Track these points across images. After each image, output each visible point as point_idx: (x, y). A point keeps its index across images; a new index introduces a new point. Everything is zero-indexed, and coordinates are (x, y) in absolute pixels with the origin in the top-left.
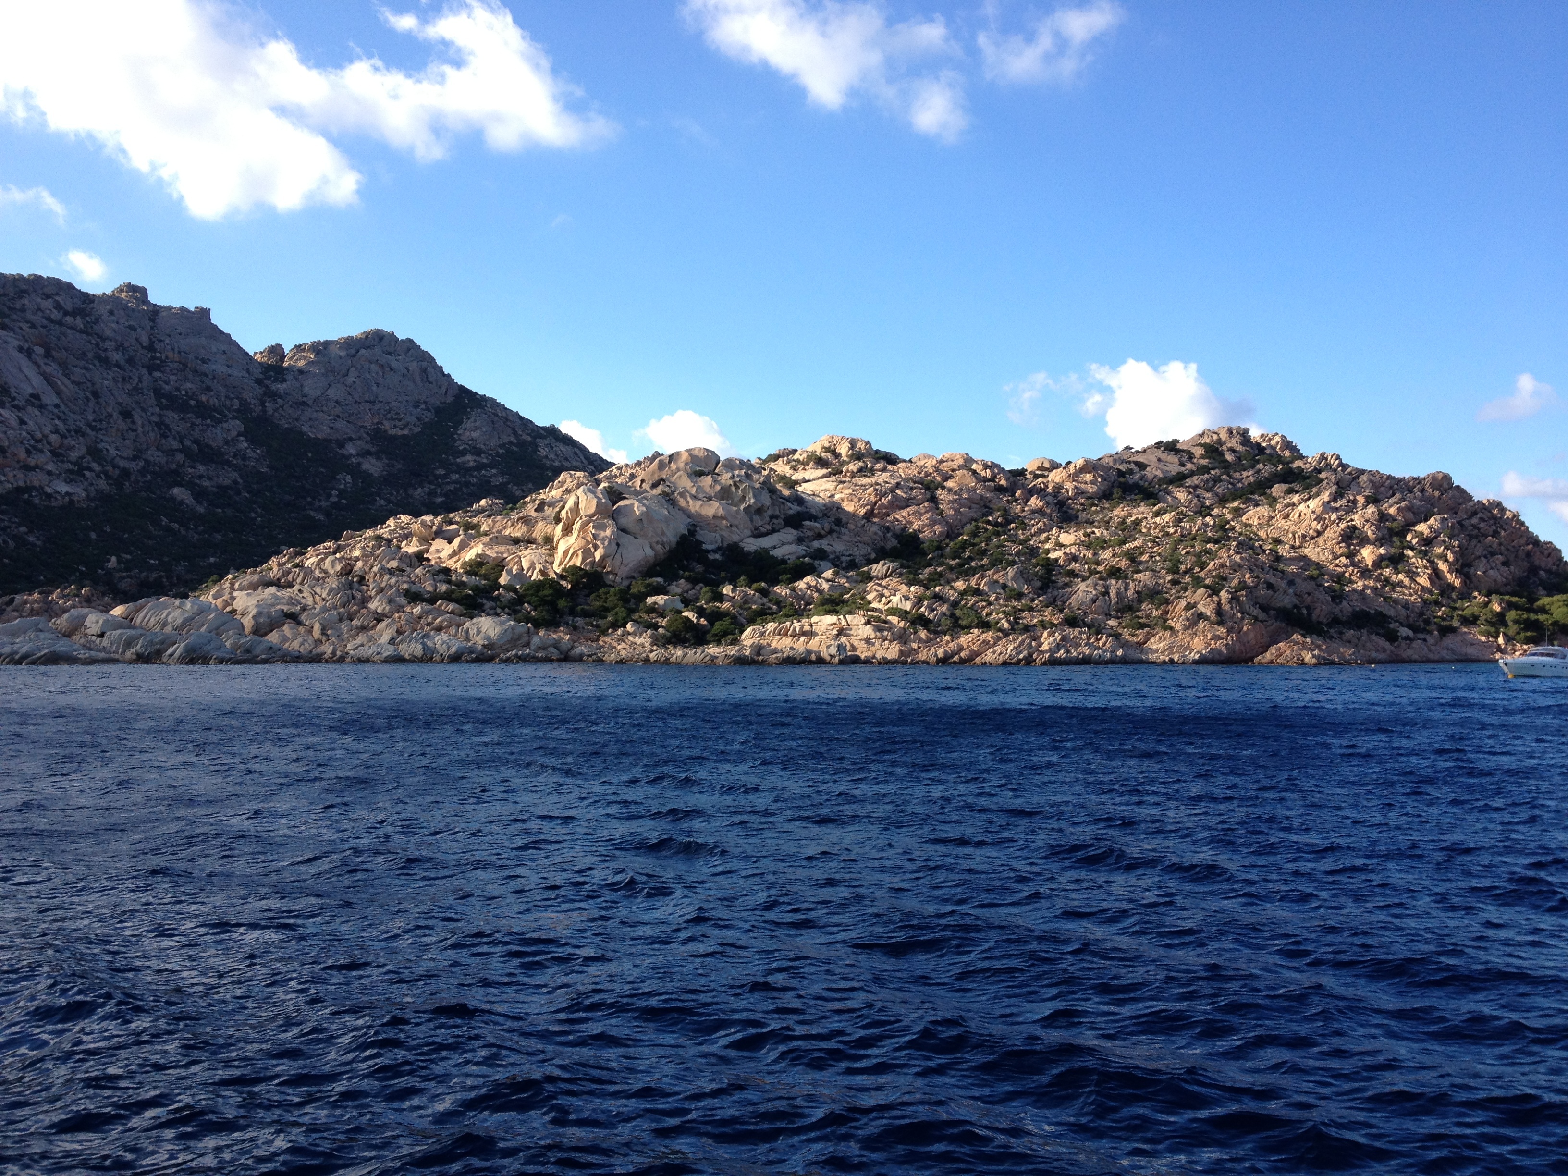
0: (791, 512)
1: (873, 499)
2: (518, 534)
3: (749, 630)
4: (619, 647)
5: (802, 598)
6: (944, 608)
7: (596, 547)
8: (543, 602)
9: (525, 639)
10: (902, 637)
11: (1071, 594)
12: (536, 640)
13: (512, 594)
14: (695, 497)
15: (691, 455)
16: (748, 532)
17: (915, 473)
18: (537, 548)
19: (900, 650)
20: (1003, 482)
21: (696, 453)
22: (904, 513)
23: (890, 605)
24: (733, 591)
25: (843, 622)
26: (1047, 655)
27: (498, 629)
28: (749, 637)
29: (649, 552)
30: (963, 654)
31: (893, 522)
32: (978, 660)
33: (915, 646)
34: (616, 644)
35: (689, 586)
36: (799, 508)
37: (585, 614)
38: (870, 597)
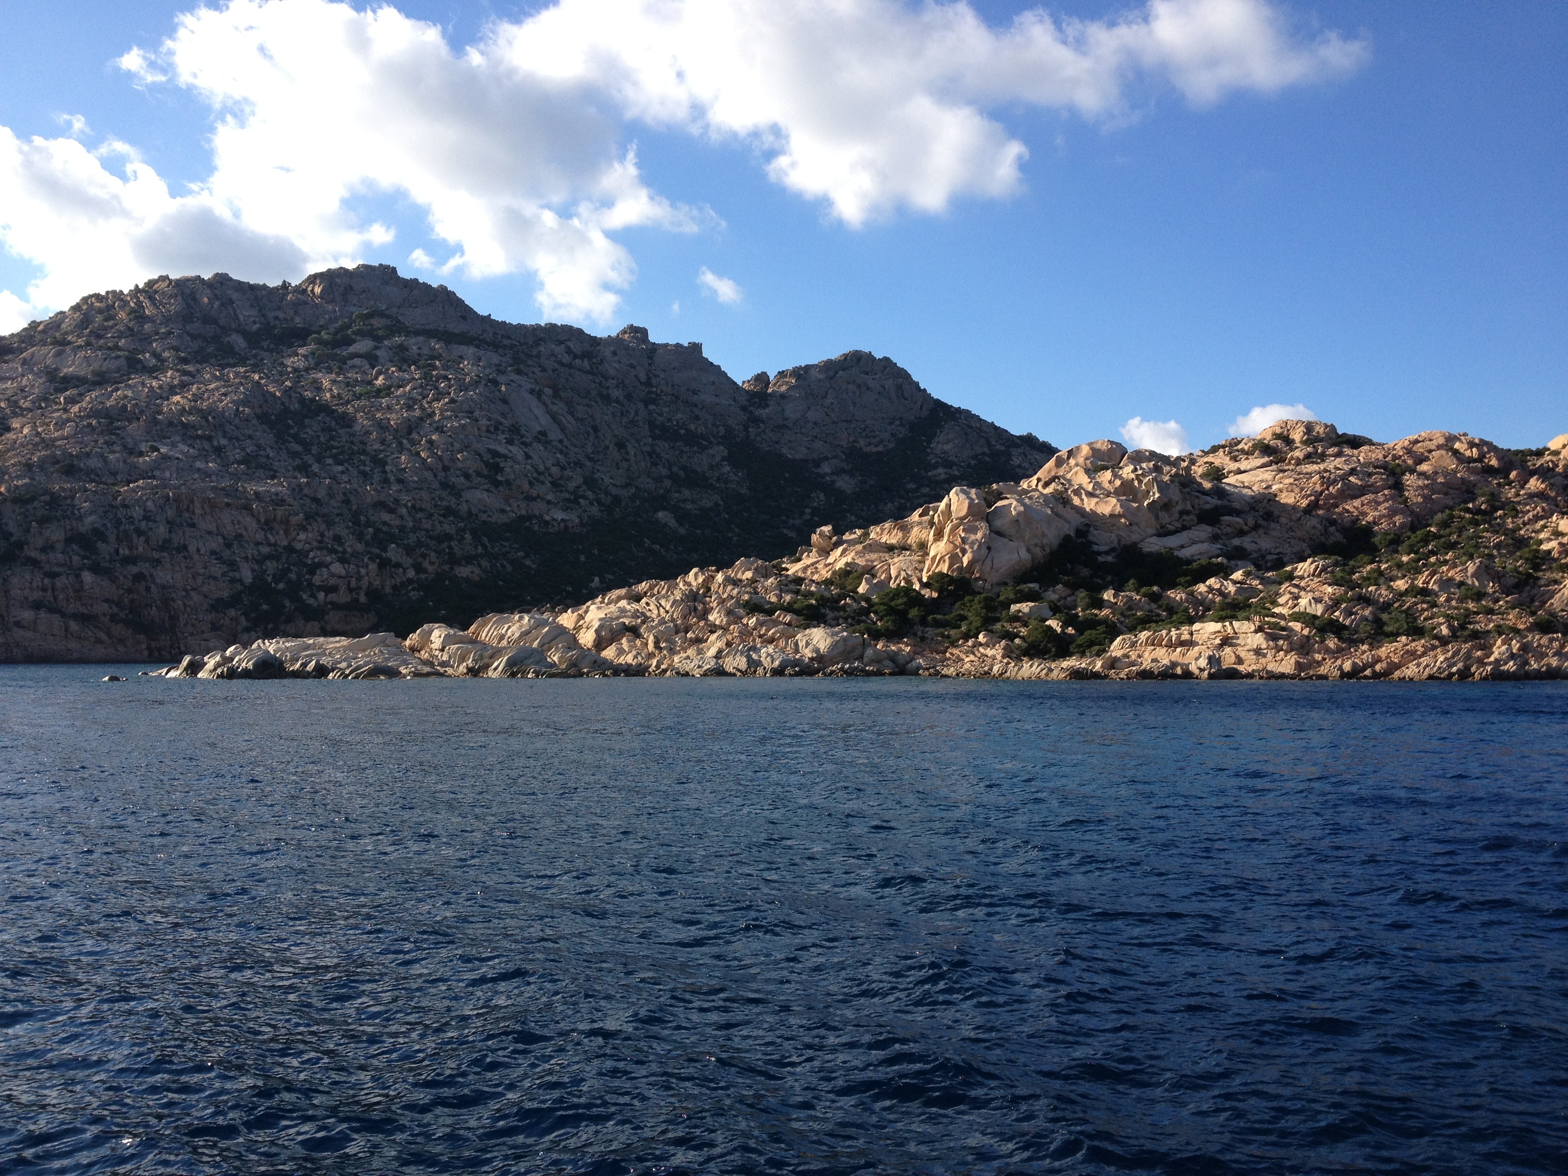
0: (1208, 507)
1: (1318, 488)
2: (894, 541)
3: (1119, 639)
4: (967, 660)
5: (1201, 603)
6: (1367, 613)
7: (964, 552)
8: (891, 611)
9: (858, 652)
10: (1303, 647)
11: (1553, 594)
12: (869, 652)
13: (863, 604)
14: (1090, 495)
15: (1092, 449)
16: (1151, 531)
17: (1380, 457)
18: (910, 555)
19: (1298, 663)
20: (1494, 462)
21: (1098, 446)
22: (1357, 503)
23: (1296, 609)
24: (1115, 596)
25: (1229, 630)
26: (1489, 668)
27: (829, 640)
28: (1116, 648)
29: (1024, 555)
30: (1378, 667)
31: (1340, 514)
32: (1397, 674)
33: (1318, 657)
34: (963, 656)
35: (1068, 592)
36: (1219, 502)
37: (938, 624)
38: (1282, 600)
